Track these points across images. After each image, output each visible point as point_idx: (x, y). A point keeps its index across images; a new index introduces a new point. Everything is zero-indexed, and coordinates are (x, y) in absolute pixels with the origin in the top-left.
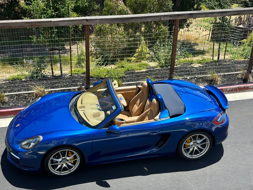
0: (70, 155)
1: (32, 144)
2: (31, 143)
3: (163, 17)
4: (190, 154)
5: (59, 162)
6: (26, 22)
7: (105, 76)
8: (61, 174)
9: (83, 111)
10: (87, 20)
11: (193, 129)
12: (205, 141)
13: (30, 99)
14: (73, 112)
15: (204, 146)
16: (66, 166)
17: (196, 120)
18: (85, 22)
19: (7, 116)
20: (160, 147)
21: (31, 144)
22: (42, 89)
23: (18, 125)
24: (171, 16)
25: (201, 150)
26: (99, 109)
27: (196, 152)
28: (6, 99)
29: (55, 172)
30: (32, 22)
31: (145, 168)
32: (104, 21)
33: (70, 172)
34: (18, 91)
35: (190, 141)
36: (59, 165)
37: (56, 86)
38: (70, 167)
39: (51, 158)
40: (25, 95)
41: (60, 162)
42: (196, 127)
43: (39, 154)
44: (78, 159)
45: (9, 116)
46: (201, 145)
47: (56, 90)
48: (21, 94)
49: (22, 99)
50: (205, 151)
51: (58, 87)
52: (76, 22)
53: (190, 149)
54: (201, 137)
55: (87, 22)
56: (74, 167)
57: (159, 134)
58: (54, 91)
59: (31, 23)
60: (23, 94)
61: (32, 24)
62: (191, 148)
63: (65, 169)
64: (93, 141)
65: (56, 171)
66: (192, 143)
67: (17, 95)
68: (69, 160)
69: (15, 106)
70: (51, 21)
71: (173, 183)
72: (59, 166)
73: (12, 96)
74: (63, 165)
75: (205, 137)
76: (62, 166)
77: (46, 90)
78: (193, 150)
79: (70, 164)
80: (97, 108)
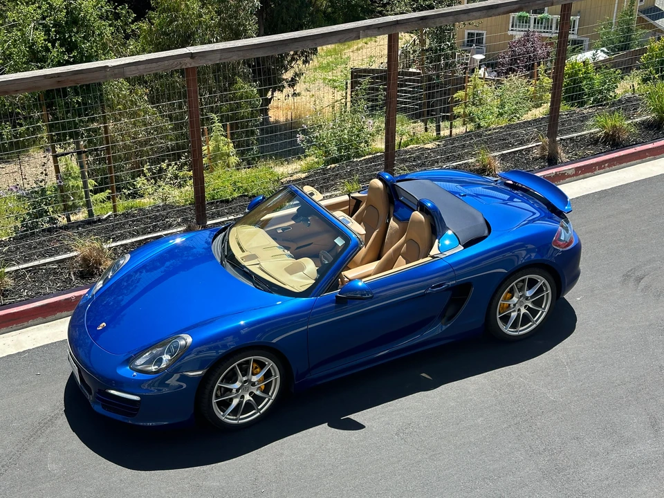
0: (258, 370)
1: (166, 357)
2: (163, 357)
3: (364, 30)
4: (511, 327)
5: (234, 391)
6: (45, 76)
9: (258, 266)
10: (192, 55)
11: (516, 265)
12: (540, 290)
13: (70, 274)
14: (230, 269)
15: (538, 303)
16: (251, 399)
18: (188, 60)
19: (26, 324)
20: (450, 319)
21: (164, 359)
22: (97, 245)
23: (102, 325)
24: (381, 27)
25: (534, 313)
26: (291, 256)
27: (526, 320)
28: (9, 282)
29: (226, 418)
30: (59, 75)
31: (423, 375)
32: (231, 54)
33: (259, 414)
34: (26, 261)
35: (509, 295)
36: (236, 397)
37: (117, 237)
38: (258, 400)
39: (218, 384)
40: (51, 266)
41: (238, 390)
42: (522, 261)
43: (187, 377)
44: (276, 378)
45: (31, 322)
46: (533, 302)
47: (126, 244)
48: (38, 266)
49: (48, 277)
50: (543, 312)
51: (123, 237)
52: (166, 62)
53: (512, 314)
54: (532, 283)
55: (191, 60)
56: (267, 399)
57: (448, 289)
58: (122, 245)
59: (56, 76)
60: (44, 264)
61: (60, 79)
62: (514, 311)
63: (249, 407)
64: (309, 327)
65: (228, 417)
66: (515, 299)
67: (30, 271)
68: (256, 383)
69: (38, 296)
70: (107, 67)
71: (498, 393)
72: (235, 402)
73: (17, 275)
74: (243, 397)
75: (542, 280)
76: (243, 401)
77: (105, 246)
78: (519, 315)
79: (258, 393)
80: (284, 253)
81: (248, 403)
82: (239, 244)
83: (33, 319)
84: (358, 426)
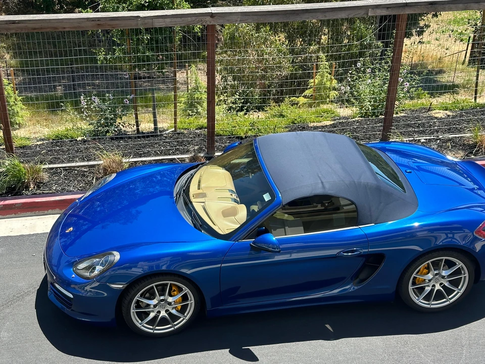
0: (175, 293)
1: (99, 268)
2: (97, 267)
3: (373, 9)
4: (425, 299)
5: (152, 306)
6: (88, 19)
7: (247, 132)
8: (155, 331)
9: (203, 204)
10: (212, 15)
11: (432, 245)
12: (458, 272)
13: (93, 178)
14: (180, 205)
15: (456, 283)
16: (167, 315)
17: (439, 227)
18: (208, 18)
19: (46, 212)
20: (362, 281)
21: (97, 268)
22: (117, 158)
23: (70, 229)
24: (390, 8)
25: (450, 292)
26: (235, 201)
27: (439, 296)
28: (45, 176)
29: (143, 326)
30: (99, 19)
31: (328, 326)
32: (247, 17)
33: (173, 329)
34: (69, 161)
35: (425, 271)
36: (153, 311)
37: (144, 153)
38: (174, 318)
39: (136, 298)
40: (83, 169)
41: (155, 306)
42: (439, 243)
43: (112, 289)
44: (191, 302)
45: (50, 211)
46: (450, 281)
47: (145, 161)
48: (74, 167)
49: (76, 178)
50: (458, 293)
51: (148, 154)
52: (189, 18)
53: (426, 288)
54: (450, 264)
55: (211, 19)
56: (182, 319)
57: (360, 256)
58: (142, 161)
59: (97, 19)
60: (78, 167)
61: (98, 22)
62: (428, 286)
63: (164, 321)
64: (223, 265)
65: (145, 325)
66: (430, 276)
67: (66, 170)
68: (173, 303)
69: (63, 192)
70: (138, 17)
71: (387, 357)
72: (152, 315)
73: (54, 172)
74: (159, 312)
75: (460, 264)
76: (159, 316)
77: (124, 160)
78: (432, 290)
79: (174, 312)
80: (231, 197)
81: (163, 318)
82: (199, 182)
83: (52, 209)
84: (254, 358)
